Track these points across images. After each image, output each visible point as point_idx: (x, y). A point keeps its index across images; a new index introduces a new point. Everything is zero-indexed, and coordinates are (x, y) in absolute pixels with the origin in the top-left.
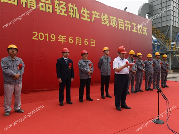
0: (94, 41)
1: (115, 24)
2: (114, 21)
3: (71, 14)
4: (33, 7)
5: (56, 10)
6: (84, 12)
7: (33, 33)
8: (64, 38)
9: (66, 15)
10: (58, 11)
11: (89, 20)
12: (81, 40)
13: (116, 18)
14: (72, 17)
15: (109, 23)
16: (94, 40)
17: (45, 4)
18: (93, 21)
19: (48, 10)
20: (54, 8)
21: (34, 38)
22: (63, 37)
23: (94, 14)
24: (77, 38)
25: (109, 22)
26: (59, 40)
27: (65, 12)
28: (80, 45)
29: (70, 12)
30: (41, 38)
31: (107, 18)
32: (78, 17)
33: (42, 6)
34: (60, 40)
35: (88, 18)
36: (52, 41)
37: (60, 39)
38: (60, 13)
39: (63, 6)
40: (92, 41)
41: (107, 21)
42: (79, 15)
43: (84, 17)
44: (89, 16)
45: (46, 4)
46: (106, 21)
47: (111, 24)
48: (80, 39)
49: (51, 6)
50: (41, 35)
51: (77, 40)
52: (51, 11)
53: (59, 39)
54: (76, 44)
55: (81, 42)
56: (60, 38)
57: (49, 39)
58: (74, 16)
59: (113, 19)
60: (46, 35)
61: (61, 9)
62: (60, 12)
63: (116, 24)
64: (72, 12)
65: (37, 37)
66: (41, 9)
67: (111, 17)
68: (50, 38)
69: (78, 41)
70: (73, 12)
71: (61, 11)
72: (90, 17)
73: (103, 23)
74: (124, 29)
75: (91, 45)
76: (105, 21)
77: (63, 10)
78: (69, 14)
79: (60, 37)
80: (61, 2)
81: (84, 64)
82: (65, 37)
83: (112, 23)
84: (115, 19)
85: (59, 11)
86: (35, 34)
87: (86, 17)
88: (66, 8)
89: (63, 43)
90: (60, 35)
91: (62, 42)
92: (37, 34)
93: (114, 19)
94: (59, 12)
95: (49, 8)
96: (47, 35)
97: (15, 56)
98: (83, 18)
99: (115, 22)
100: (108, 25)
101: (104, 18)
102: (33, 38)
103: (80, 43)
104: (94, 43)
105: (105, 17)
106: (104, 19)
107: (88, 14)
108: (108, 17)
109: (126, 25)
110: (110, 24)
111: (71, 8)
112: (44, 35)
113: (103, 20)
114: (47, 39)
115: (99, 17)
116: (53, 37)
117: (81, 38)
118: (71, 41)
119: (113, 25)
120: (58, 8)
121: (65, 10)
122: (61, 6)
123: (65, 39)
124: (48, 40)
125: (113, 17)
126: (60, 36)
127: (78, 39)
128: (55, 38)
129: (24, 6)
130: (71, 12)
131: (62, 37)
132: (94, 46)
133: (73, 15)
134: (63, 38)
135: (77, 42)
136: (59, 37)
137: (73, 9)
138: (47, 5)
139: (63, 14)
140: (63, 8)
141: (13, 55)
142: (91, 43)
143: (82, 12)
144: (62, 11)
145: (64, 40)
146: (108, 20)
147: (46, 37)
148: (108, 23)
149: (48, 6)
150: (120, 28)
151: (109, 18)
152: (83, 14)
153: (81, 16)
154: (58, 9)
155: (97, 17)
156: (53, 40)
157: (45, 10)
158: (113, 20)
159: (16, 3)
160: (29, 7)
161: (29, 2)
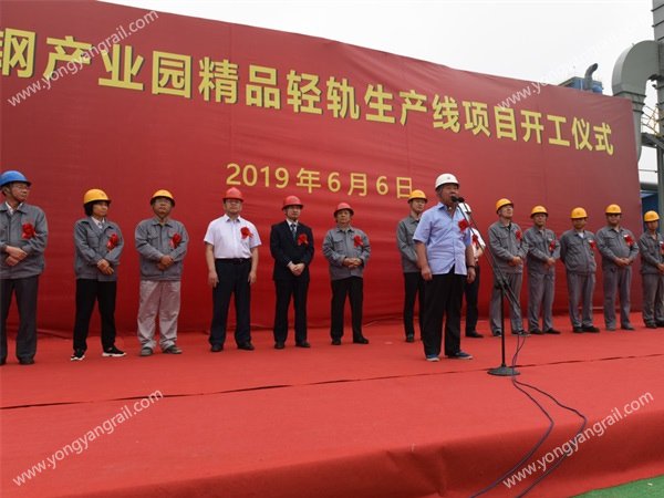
0: (408, 181)
1: (483, 124)
2: (478, 116)
3: (334, 107)
4: (229, 97)
5: (290, 101)
6: (374, 100)
7: (229, 166)
8: (313, 176)
9: (319, 111)
10: (295, 103)
11: (391, 120)
12: (364, 181)
13: (485, 106)
14: (336, 115)
15: (458, 125)
16: (410, 179)
17: (260, 88)
18: (403, 121)
19: (268, 103)
20: (284, 96)
21: (232, 180)
22: (310, 173)
23: (407, 100)
24: (353, 175)
25: (462, 120)
26: (298, 184)
27: (316, 105)
28: (361, 194)
29: (331, 102)
30: (250, 179)
31: (451, 109)
32: (355, 115)
33: (254, 94)
34: (301, 184)
35: (386, 113)
36: (278, 186)
37: (302, 181)
38: (303, 109)
39: (311, 86)
40: (402, 183)
41: (452, 117)
42: (357, 107)
43: (375, 112)
44: (389, 108)
45: (263, 86)
46: (449, 118)
47: (468, 125)
48: (362, 178)
49: (278, 90)
50: (250, 171)
51: (353, 181)
52: (276, 104)
53: (299, 182)
54: (350, 193)
55: (365, 187)
56: (302, 178)
57: (270, 182)
58: (343, 114)
59: (475, 108)
60: (262, 170)
61: (305, 97)
62: (303, 105)
63: (487, 125)
64: (338, 103)
65: (239, 178)
66: (250, 101)
67: (466, 105)
68: (273, 180)
69: (355, 184)
70: (340, 103)
71: (305, 103)
72: (396, 113)
73: (436, 125)
74: (515, 139)
75: (399, 195)
76: (445, 119)
77: (311, 99)
78: (329, 107)
79: (303, 175)
80: (305, 76)
81: (337, 237)
82: (318, 173)
83: (472, 120)
84: (482, 109)
85: (300, 102)
86: (233, 170)
87: (381, 112)
88: (318, 92)
89: (310, 191)
90: (302, 169)
91: (307, 188)
92: (238, 169)
93: (479, 109)
94: (299, 106)
95: (272, 97)
96: (266, 170)
97: (168, 217)
98: (369, 117)
99: (480, 118)
100: (456, 129)
101: (443, 109)
102: (229, 181)
103: (362, 191)
104: (410, 187)
105: (447, 105)
106: (440, 113)
107: (386, 101)
108: (455, 106)
109: (523, 125)
110: (462, 127)
111: (335, 92)
112: (258, 170)
113: (440, 117)
114: (265, 181)
115: (424, 109)
116: (282, 174)
117: (364, 176)
118: (334, 185)
119: (475, 127)
120: (296, 93)
121: (318, 99)
122: (304, 89)
123: (318, 179)
124: (267, 184)
125: (474, 104)
126: (302, 171)
127: (355, 178)
128: (286, 178)
129: (206, 98)
130: (335, 103)
131: (307, 175)
133: (339, 111)
134: (310, 178)
135: (353, 187)
136: (298, 176)
137: (340, 93)
138: (266, 89)
139: (310, 109)
140: (310, 92)
141: (162, 213)
142: (399, 187)
143: (367, 99)
144: (307, 101)
145: (314, 182)
146: (456, 113)
147: (261, 177)
148: (455, 124)
149: (268, 91)
150: (499, 137)
151: (461, 109)
152: (372, 105)
153: (365, 109)
154: (296, 97)
155: (418, 107)
156: (282, 183)
157: (260, 105)
158: (475, 112)
159: (187, 94)
160: (218, 100)
161: (219, 87)
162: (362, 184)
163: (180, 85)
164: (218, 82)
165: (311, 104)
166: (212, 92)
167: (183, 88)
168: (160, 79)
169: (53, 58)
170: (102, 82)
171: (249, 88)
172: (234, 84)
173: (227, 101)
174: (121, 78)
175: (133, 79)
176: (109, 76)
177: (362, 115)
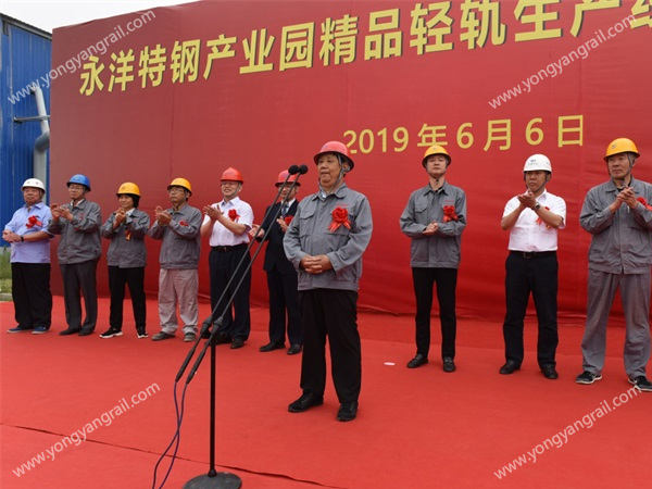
0: (578, 121)
3: (469, 37)
4: (348, 56)
5: (413, 43)
6: (528, 10)
7: (345, 134)
8: (438, 132)
9: (449, 46)
10: (419, 43)
11: (556, 33)
12: (508, 130)
14: (471, 46)
16: (581, 117)
17: (380, 36)
18: (575, 30)
19: (388, 52)
20: (407, 37)
22: (434, 129)
24: (491, 123)
26: (419, 145)
27: (445, 39)
28: (502, 148)
29: (466, 30)
30: (366, 146)
32: (498, 40)
33: (373, 46)
34: (423, 144)
35: (547, 25)
36: (396, 150)
37: (424, 140)
38: (429, 49)
39: (441, 17)
40: (567, 124)
42: (503, 27)
43: (531, 27)
44: (553, 16)
45: (382, 33)
48: (504, 125)
49: (400, 33)
50: (367, 137)
51: (491, 130)
52: (397, 51)
53: (421, 142)
54: (486, 149)
55: (508, 138)
56: (424, 137)
57: (387, 145)
58: (480, 43)
60: (379, 134)
61: (431, 33)
62: (428, 43)
64: (476, 28)
65: (356, 146)
66: (368, 54)
68: (391, 143)
69: (494, 134)
70: (478, 28)
71: (431, 40)
72: (563, 20)
73: (636, 24)
75: (561, 143)
78: (463, 37)
79: (426, 132)
80: (432, 7)
82: (444, 127)
85: (425, 41)
86: (350, 137)
87: (539, 26)
88: (448, 21)
90: (425, 125)
92: (354, 137)
94: (424, 46)
95: (392, 43)
96: (383, 132)
98: (520, 37)
103: (504, 143)
104: (580, 129)
106: (645, 3)
107: (547, 8)
111: (472, 15)
112: (375, 135)
113: (646, 10)
114: (381, 146)
115: (614, 4)
116: (401, 135)
117: (508, 122)
118: (465, 140)
120: (421, 31)
121: (447, 31)
122: (430, 23)
123: (444, 135)
124: (384, 150)
126: (425, 127)
127: (494, 126)
128: (406, 139)
129: (326, 63)
130: (471, 29)
131: (430, 132)
132: (580, 142)
133: (476, 39)
134: (434, 136)
135: (490, 139)
136: (420, 135)
137: (478, 15)
138: (386, 35)
139: (439, 46)
140: (440, 25)
142: (561, 130)
143: (517, 12)
144: (434, 37)
145: (438, 139)
147: (378, 140)
149: (388, 37)
152: (526, 19)
153: (514, 28)
154: (420, 36)
155: (604, 3)
156: (401, 145)
157: (378, 56)
159: (308, 64)
160: (337, 61)
161: (338, 47)
162: (504, 134)
163: (303, 56)
164: (338, 41)
165: (439, 39)
166: (332, 54)
167: (305, 59)
168: (286, 55)
169: (211, 57)
170: (243, 70)
171: (368, 39)
172: (353, 39)
173: (346, 60)
174: (256, 63)
175: (266, 61)
176: (246, 63)
177: (509, 37)
